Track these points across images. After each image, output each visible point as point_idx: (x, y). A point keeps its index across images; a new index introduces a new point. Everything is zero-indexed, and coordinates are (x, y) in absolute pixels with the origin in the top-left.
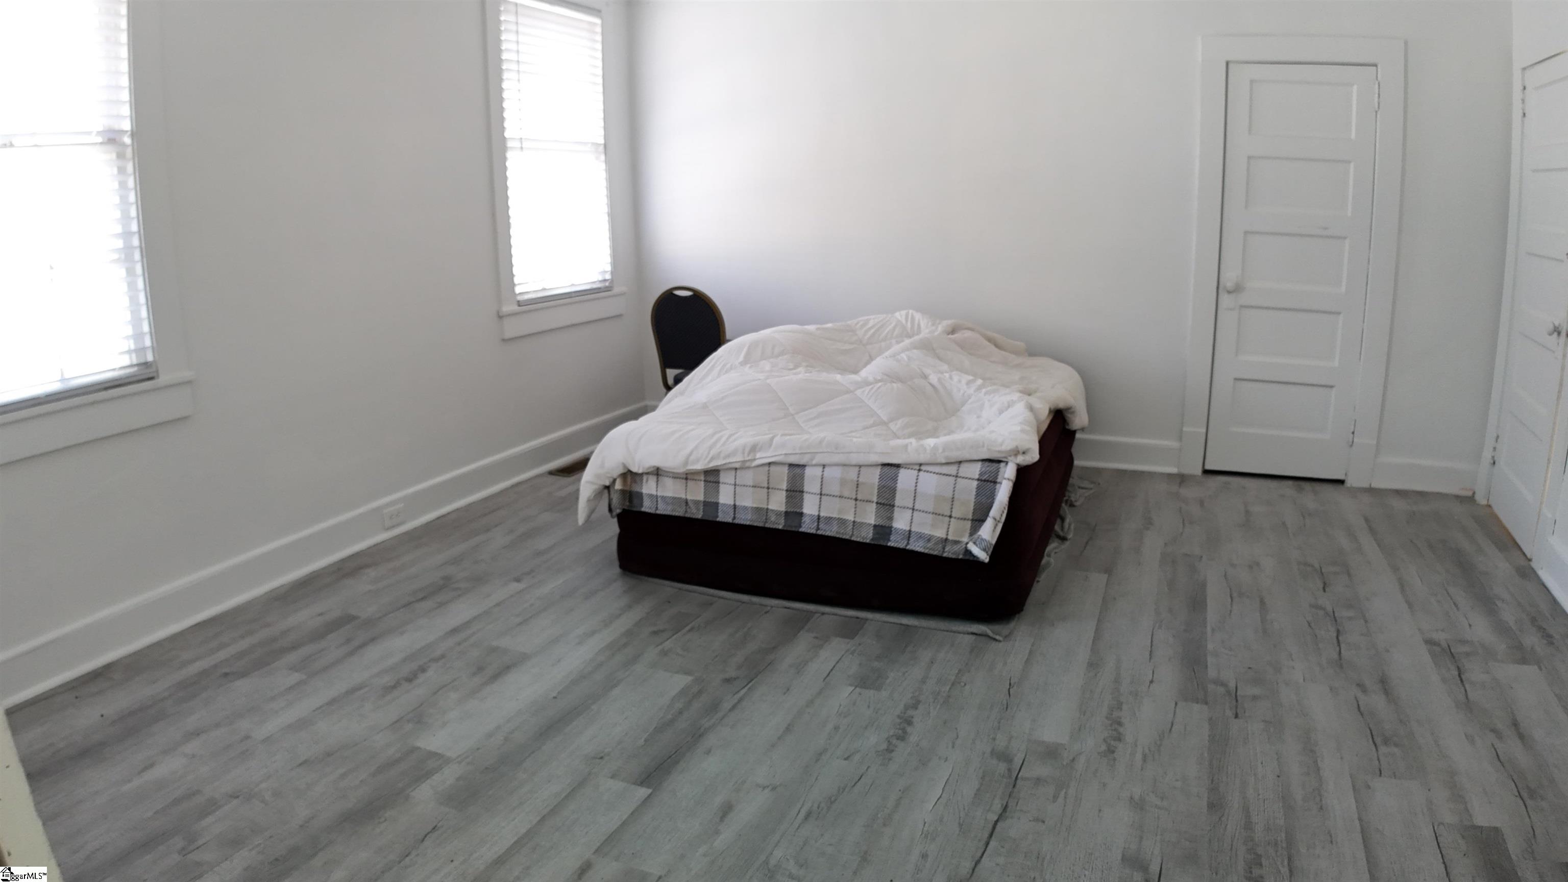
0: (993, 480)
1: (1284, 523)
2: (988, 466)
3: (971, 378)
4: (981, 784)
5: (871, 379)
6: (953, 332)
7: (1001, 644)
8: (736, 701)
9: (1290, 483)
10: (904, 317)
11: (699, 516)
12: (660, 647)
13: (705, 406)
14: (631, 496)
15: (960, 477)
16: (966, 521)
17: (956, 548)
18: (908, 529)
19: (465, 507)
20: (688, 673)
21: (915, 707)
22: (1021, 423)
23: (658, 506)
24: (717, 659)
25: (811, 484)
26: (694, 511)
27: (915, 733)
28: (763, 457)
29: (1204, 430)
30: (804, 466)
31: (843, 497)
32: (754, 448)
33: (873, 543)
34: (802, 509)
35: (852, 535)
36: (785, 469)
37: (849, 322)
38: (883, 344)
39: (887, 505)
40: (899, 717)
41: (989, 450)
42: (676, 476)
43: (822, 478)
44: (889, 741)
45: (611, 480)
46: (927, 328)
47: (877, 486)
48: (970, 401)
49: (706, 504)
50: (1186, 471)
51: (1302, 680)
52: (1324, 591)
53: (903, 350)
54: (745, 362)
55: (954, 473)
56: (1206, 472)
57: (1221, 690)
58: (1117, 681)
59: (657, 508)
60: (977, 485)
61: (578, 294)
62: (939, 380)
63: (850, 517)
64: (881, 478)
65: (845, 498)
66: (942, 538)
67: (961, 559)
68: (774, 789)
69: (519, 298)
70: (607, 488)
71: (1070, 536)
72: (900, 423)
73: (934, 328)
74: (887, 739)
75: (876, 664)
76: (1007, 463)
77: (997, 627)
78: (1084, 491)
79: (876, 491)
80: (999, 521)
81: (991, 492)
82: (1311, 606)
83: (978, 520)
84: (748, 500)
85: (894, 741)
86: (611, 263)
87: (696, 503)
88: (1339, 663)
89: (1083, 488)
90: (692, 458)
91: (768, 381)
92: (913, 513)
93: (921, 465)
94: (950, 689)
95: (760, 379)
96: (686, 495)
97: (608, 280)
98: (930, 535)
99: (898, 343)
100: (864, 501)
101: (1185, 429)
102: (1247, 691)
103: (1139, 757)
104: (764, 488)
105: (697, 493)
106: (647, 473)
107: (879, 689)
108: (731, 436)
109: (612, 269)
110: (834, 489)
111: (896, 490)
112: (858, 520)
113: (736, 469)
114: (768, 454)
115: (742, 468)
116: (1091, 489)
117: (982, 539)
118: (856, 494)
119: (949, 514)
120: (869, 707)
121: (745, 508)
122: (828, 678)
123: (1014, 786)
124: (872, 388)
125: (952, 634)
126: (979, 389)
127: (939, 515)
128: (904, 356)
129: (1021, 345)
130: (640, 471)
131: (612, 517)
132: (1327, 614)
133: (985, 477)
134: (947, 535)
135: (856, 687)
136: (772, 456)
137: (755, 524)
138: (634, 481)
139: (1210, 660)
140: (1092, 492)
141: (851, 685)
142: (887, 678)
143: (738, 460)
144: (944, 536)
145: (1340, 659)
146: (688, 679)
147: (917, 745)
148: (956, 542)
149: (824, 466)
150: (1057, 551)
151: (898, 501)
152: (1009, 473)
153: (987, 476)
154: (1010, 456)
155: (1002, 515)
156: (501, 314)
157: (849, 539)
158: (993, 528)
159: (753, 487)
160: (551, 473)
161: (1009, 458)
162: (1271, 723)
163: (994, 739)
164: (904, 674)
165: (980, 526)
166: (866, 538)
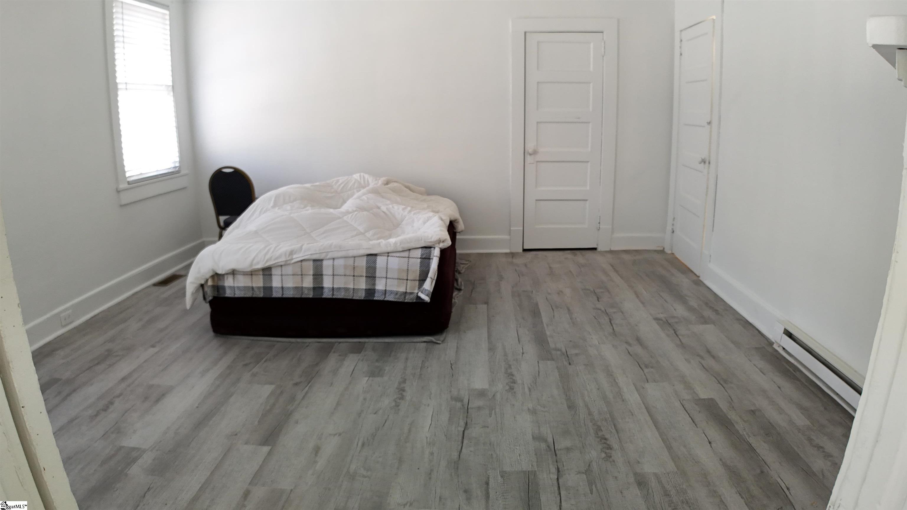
0: (429, 258)
1: (570, 271)
2: (425, 251)
3: (404, 207)
4: (451, 414)
5: (350, 210)
6: (387, 184)
7: (441, 345)
8: (304, 394)
9: (569, 252)
10: (359, 177)
11: (261, 295)
12: (251, 372)
13: (256, 233)
14: (218, 288)
15: (411, 258)
16: (416, 281)
17: (412, 296)
18: (384, 289)
19: (107, 309)
20: (271, 383)
21: (404, 381)
22: (439, 227)
23: (236, 292)
24: (286, 374)
25: (327, 270)
26: (258, 293)
27: (408, 395)
28: (297, 257)
29: (522, 228)
30: (322, 260)
31: (346, 275)
32: (292, 253)
33: (365, 299)
34: (323, 285)
35: (353, 296)
36: (311, 263)
37: (328, 182)
38: (350, 192)
39: (371, 277)
40: (397, 388)
41: (425, 241)
42: (245, 274)
43: (333, 266)
44: (395, 401)
45: (205, 280)
46: (373, 183)
47: (365, 267)
48: (406, 218)
49: (265, 288)
50: (514, 250)
51: (598, 344)
52: (598, 301)
53: (364, 194)
54: (274, 207)
55: (407, 256)
56: (525, 250)
57: (559, 353)
58: (506, 355)
59: (235, 294)
60: (420, 261)
61: (164, 175)
62: (387, 209)
63: (351, 286)
64: (367, 262)
65: (348, 276)
66: (404, 292)
67: (415, 302)
68: (340, 435)
69: (129, 180)
70: (202, 286)
71: (463, 288)
72: (371, 233)
73: (376, 182)
74: (394, 400)
75: (377, 364)
76: (434, 248)
77: (437, 337)
78: (464, 265)
79: (365, 270)
80: (433, 279)
81: (428, 264)
82: (594, 309)
83: (422, 280)
84: (290, 283)
85: (398, 401)
86: (179, 156)
87: (259, 288)
88: (614, 333)
89: (463, 264)
90: (254, 262)
91: (292, 215)
92: (386, 280)
93: (388, 253)
94: (420, 371)
95: (286, 215)
96: (252, 284)
97: (177, 167)
98: (397, 291)
99: (358, 191)
100: (358, 276)
101: (511, 229)
102: (572, 352)
103: (527, 390)
104: (299, 275)
105: (259, 282)
106: (227, 274)
107: (382, 376)
108: (276, 247)
109: (179, 160)
110: (341, 271)
111: (376, 268)
112: (356, 287)
113: (281, 266)
114: (301, 255)
115: (285, 265)
116: (467, 264)
117: (426, 290)
118: (354, 273)
119: (406, 278)
120: (379, 386)
121: (288, 288)
122: (353, 374)
123: (468, 413)
124: (352, 215)
125: (414, 343)
126: (410, 212)
127: (401, 279)
128: (364, 197)
129: (423, 189)
130: (223, 273)
131: (206, 302)
132: (602, 311)
133: (424, 256)
134: (406, 290)
135: (369, 377)
136: (303, 256)
137: (296, 296)
138: (219, 279)
139: (549, 339)
140: (467, 266)
141: (366, 377)
142: (385, 370)
143: (282, 260)
144: (404, 291)
145: (614, 331)
146: (273, 387)
147: (411, 401)
148: (411, 293)
149: (334, 259)
150: (457, 296)
151: (378, 274)
152: (436, 253)
153: (425, 256)
154: (436, 244)
155: (435, 276)
156: (118, 190)
157: (352, 298)
158: (430, 284)
159: (293, 275)
160: (155, 285)
161: (436, 245)
162: (588, 365)
163: (451, 391)
164: (393, 367)
165: (424, 283)
166: (361, 297)
